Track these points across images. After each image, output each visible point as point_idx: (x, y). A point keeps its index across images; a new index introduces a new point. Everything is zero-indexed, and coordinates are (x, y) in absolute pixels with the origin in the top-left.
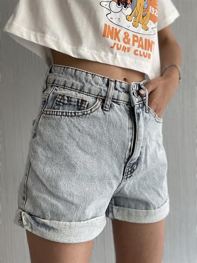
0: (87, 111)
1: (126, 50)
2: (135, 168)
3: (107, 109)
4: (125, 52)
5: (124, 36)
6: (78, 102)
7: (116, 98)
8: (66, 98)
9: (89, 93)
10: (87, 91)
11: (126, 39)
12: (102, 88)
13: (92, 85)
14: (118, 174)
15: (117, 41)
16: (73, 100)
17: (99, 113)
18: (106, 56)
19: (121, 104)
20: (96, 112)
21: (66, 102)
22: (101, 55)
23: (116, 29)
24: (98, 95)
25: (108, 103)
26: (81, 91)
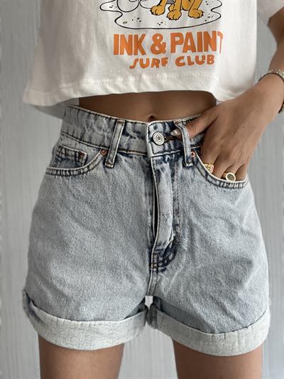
0: (83, 169)
1: (160, 64)
2: (170, 258)
3: (109, 166)
4: (158, 67)
5: (153, 43)
6: (76, 155)
7: (126, 148)
8: (63, 151)
9: (89, 143)
10: (87, 140)
11: (158, 46)
12: (106, 134)
13: (94, 131)
14: (139, 263)
15: (140, 56)
16: (70, 153)
17: (99, 172)
18: (125, 82)
19: (134, 156)
20: (95, 169)
21: (63, 156)
22: (117, 83)
23: (136, 36)
24: (100, 145)
25: (111, 156)
26: (81, 140)
